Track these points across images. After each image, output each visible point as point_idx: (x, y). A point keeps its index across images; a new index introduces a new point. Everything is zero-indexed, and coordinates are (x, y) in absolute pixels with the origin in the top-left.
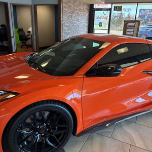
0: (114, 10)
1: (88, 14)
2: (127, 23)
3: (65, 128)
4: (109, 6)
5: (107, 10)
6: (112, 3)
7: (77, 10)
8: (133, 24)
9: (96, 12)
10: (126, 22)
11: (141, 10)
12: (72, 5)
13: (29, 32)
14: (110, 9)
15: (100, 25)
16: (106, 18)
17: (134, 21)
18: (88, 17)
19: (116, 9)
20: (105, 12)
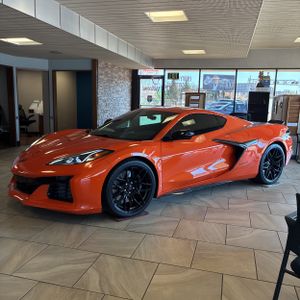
0: (168, 78)
1: (129, 84)
2: (190, 97)
3: (149, 187)
4: (161, 72)
6: (165, 69)
7: (115, 77)
8: (197, 98)
9: (142, 81)
10: (188, 95)
11: (205, 76)
12: (110, 72)
13: (32, 111)
14: (163, 77)
15: (150, 99)
16: (157, 89)
17: (198, 94)
18: (130, 88)
19: (170, 76)
20: (156, 81)
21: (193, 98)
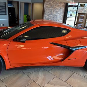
0: (80, 6)
2: (80, 15)
4: (77, 4)
5: (75, 6)
6: (79, 2)
7: (55, 6)
8: (83, 16)
12: (52, 3)
14: (77, 6)
15: (71, 15)
16: (74, 11)
18: (64, 10)
19: (81, 6)
21: (81, 16)
